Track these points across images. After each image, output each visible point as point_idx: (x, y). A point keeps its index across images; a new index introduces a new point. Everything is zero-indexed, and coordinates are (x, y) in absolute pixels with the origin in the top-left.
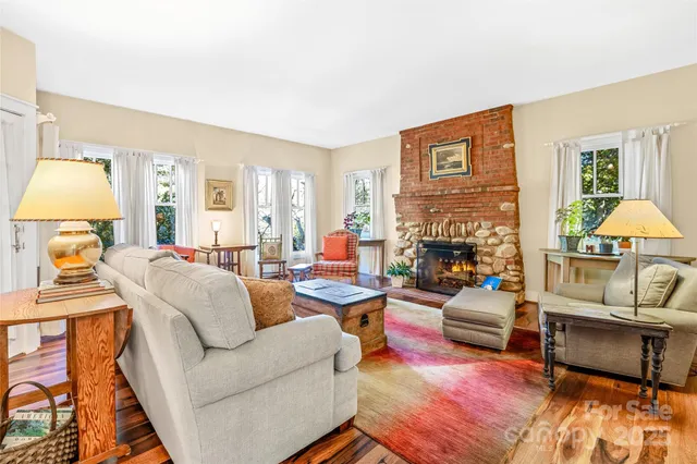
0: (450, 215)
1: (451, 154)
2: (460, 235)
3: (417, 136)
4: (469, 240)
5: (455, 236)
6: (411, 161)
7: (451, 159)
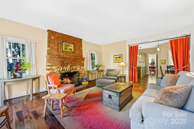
0: (70, 64)
1: (69, 46)
2: (73, 70)
3: (56, 35)
4: (76, 71)
5: (72, 70)
6: (54, 43)
7: (69, 48)
